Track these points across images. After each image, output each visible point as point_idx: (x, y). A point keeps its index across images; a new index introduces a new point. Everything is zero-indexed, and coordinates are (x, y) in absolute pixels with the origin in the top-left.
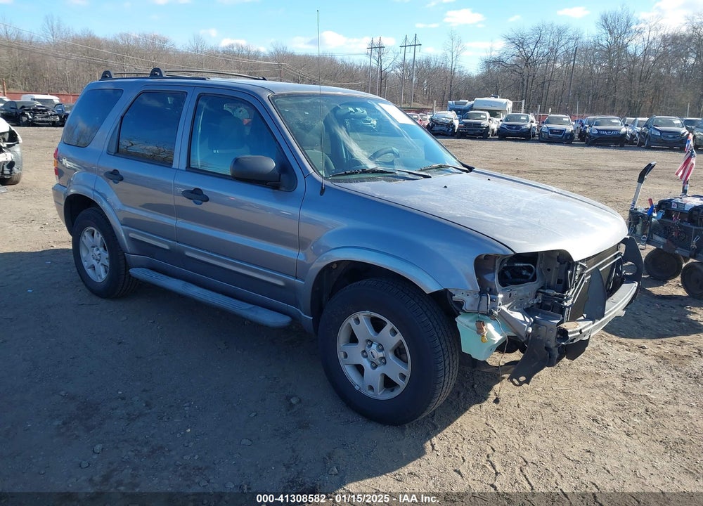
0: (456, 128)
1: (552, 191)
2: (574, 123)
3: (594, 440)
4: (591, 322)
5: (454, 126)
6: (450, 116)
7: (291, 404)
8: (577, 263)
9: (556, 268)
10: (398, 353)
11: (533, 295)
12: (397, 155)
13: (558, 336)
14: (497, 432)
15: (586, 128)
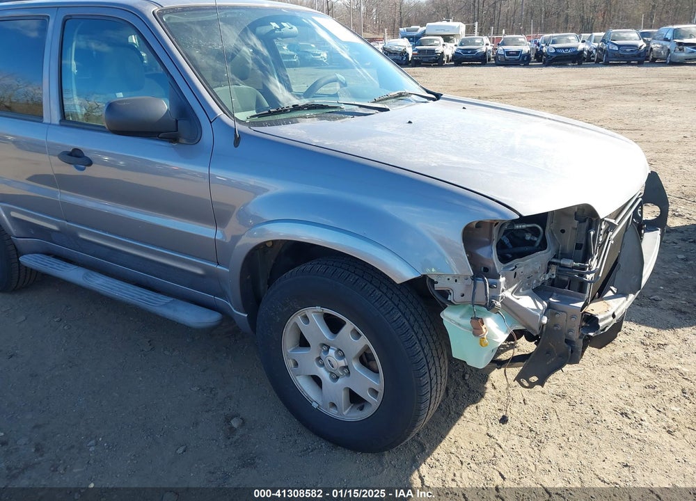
0: (410, 56)
1: (545, 118)
2: (530, 43)
3: (629, 445)
4: (624, 298)
5: (408, 54)
6: (403, 44)
7: (232, 428)
8: (603, 220)
9: (574, 228)
10: (365, 359)
11: (544, 268)
12: (344, 84)
13: (584, 324)
14: (503, 446)
15: (543, 47)
